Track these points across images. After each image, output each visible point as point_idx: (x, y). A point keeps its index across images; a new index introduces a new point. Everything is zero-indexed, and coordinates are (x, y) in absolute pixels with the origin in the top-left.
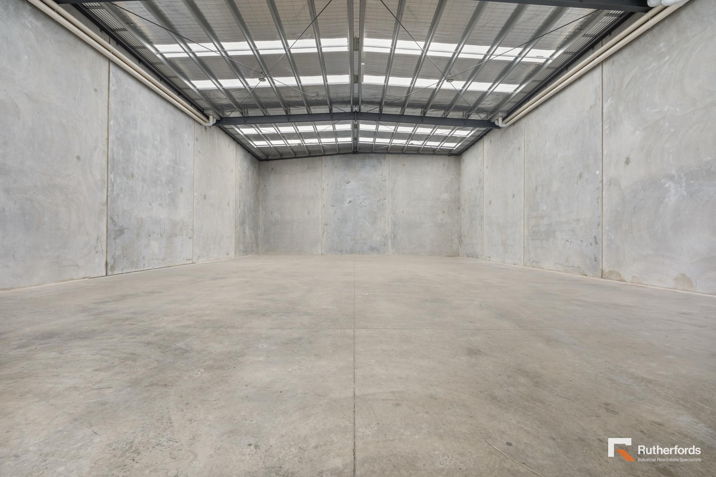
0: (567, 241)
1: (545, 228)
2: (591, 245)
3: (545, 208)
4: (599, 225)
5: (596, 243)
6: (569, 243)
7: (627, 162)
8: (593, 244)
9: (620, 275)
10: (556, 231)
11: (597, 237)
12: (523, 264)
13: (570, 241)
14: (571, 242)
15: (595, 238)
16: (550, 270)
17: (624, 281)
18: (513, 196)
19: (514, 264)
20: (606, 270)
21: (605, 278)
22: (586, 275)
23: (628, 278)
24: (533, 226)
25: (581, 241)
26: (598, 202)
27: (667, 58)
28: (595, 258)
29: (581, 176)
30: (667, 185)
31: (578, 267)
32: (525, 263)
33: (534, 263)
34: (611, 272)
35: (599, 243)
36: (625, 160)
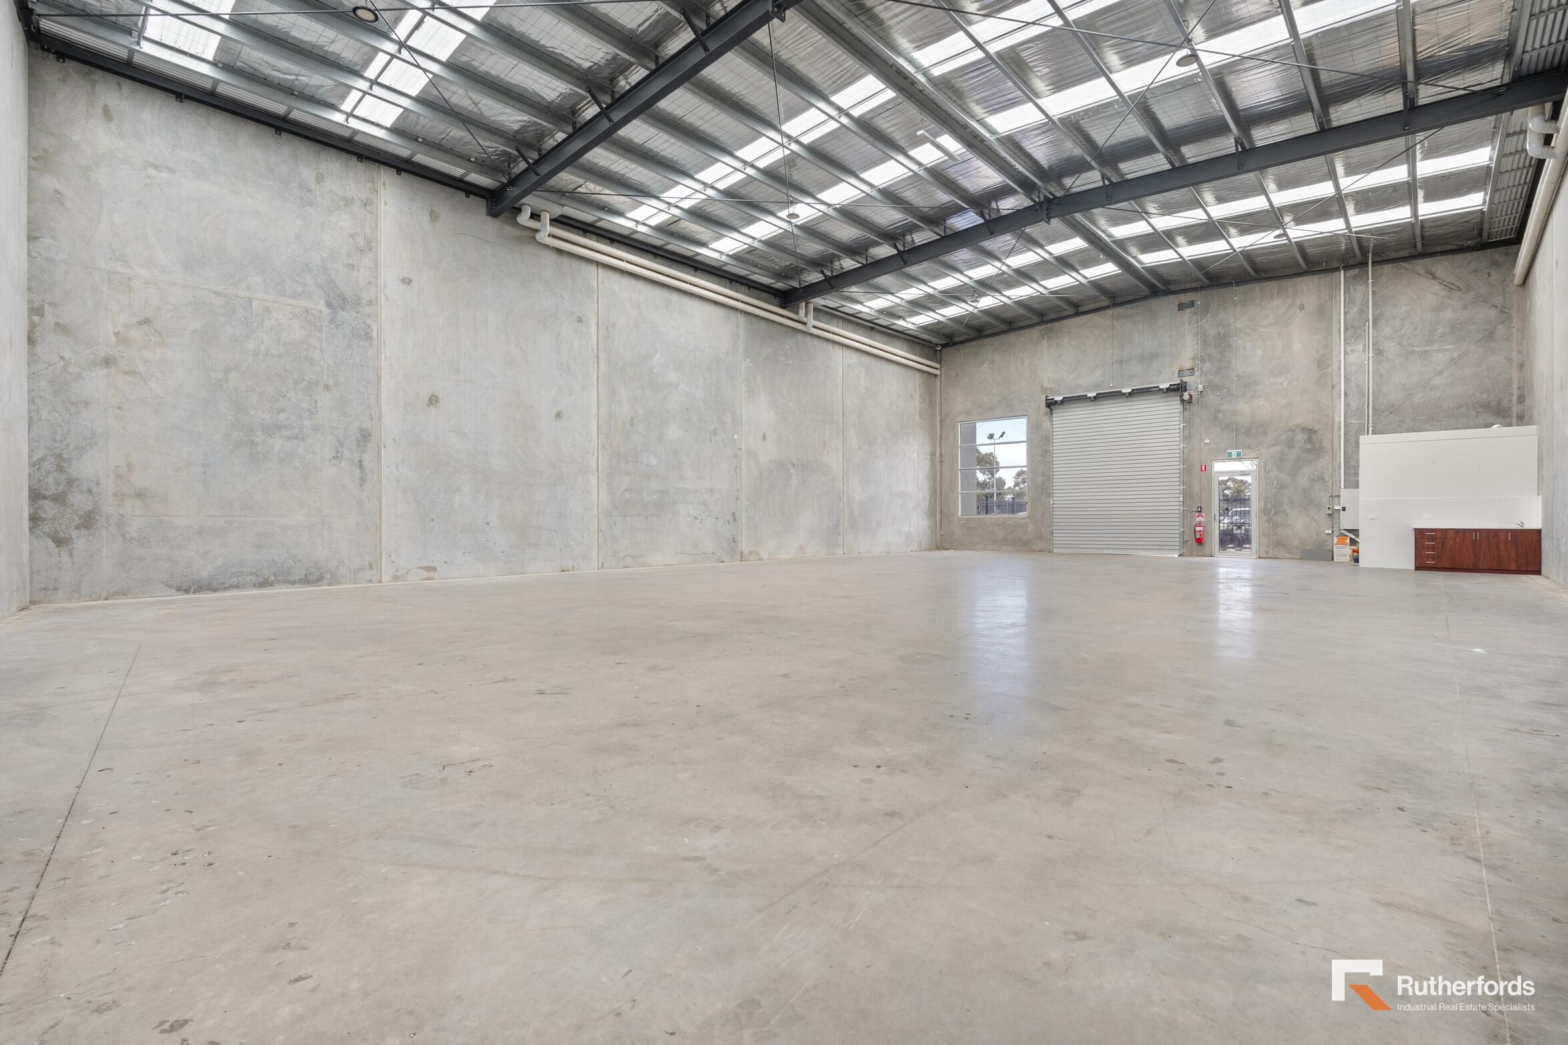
0: (695, 518)
1: (654, 497)
2: (729, 523)
3: (654, 462)
4: (737, 500)
5: (735, 520)
6: (700, 521)
7: (764, 437)
8: (731, 522)
9: (759, 554)
10: (675, 503)
11: (736, 514)
12: (596, 565)
13: (700, 518)
14: (702, 519)
15: (734, 514)
16: (666, 565)
17: (762, 560)
18: (559, 415)
19: (563, 571)
20: (746, 551)
21: (745, 561)
22: (723, 562)
23: (765, 557)
24: (626, 490)
25: (717, 518)
26: (736, 472)
27: (791, 362)
28: (734, 539)
29: (715, 433)
30: (791, 471)
31: (713, 553)
32: (600, 561)
33: (628, 558)
34: (751, 553)
35: (738, 520)
36: (762, 435)
